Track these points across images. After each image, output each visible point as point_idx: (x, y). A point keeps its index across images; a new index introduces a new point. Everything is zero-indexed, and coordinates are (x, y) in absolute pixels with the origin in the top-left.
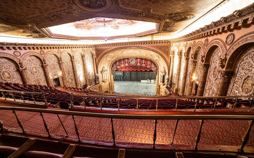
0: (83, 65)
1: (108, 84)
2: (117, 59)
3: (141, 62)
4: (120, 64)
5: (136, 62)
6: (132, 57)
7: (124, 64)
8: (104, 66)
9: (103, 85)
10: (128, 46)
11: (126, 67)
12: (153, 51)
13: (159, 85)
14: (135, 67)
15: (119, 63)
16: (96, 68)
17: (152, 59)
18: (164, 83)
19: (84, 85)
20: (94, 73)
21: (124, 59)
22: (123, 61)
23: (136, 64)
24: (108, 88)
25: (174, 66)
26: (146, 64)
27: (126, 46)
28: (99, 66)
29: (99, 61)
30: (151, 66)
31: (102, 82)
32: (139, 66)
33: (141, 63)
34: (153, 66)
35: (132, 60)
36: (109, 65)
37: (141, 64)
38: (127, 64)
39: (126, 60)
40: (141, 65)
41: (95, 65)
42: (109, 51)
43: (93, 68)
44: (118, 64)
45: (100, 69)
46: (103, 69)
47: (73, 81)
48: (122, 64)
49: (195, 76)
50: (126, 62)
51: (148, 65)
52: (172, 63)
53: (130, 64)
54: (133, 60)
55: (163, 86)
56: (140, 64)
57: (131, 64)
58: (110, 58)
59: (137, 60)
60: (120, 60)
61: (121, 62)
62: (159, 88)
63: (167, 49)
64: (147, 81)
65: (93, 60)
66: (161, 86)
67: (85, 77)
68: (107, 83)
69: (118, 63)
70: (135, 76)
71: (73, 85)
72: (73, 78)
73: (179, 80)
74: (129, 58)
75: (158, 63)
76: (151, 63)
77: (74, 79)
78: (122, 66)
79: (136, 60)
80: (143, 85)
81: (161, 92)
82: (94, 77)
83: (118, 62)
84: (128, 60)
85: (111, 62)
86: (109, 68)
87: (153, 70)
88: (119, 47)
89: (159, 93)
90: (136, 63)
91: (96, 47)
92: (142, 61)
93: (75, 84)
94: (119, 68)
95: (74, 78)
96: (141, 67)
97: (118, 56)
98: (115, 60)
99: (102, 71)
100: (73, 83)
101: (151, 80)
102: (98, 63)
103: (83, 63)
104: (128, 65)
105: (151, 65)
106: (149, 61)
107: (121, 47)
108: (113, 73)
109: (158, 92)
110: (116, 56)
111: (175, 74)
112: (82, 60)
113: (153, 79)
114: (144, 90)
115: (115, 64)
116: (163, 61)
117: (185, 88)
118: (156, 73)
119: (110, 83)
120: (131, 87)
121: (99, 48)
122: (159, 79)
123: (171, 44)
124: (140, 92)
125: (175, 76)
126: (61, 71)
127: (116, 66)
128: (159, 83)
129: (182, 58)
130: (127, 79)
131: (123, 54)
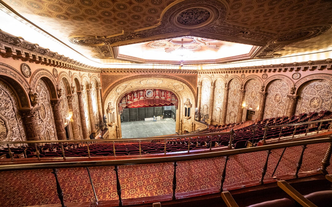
0: (88, 100)
4: (133, 98)
5: (154, 94)
6: (149, 88)
7: (138, 98)
8: (110, 102)
9: (110, 131)
10: (152, 73)
11: (140, 102)
12: (181, 81)
13: (181, 120)
14: (153, 101)
15: (130, 97)
16: (101, 105)
18: (190, 116)
19: (91, 133)
20: (98, 113)
21: (138, 91)
22: (137, 93)
23: (154, 98)
24: (115, 135)
25: (202, 97)
26: (166, 96)
27: (149, 74)
28: (106, 102)
29: (107, 93)
31: (108, 126)
32: (158, 99)
33: (160, 95)
34: (173, 98)
35: (149, 92)
36: (117, 99)
38: (142, 98)
39: (141, 92)
40: (160, 98)
41: (100, 101)
43: (97, 104)
44: (129, 98)
45: (106, 108)
46: (110, 106)
47: (81, 130)
48: (135, 98)
49: (245, 104)
50: (141, 94)
51: (168, 98)
52: (200, 94)
53: (146, 97)
54: (150, 92)
55: (186, 120)
56: (159, 97)
57: (147, 97)
58: (120, 90)
59: (155, 92)
60: (132, 93)
61: (134, 95)
62: (182, 123)
63: (194, 80)
64: (153, 118)
65: (97, 92)
66: (184, 121)
67: (90, 120)
68: (114, 127)
69: (129, 96)
70: (136, 114)
73: (212, 111)
74: (146, 90)
75: (180, 95)
76: (172, 95)
77: (81, 126)
78: (136, 100)
79: (154, 92)
80: (150, 123)
81: (184, 128)
82: (99, 120)
83: (128, 95)
84: (143, 93)
85: (119, 95)
86: (115, 104)
87: (173, 103)
88: (140, 74)
89: (181, 130)
90: (153, 96)
91: (103, 72)
92: (161, 93)
93: (82, 135)
94: (131, 104)
95: (81, 124)
96: (160, 101)
97: (132, 87)
98: (126, 93)
99: (108, 108)
100: (81, 133)
101: (157, 117)
102: (105, 97)
103: (88, 96)
104: (144, 98)
106: (169, 93)
107: (143, 75)
108: (120, 111)
109: (180, 128)
110: (129, 87)
111: (205, 105)
112: (87, 92)
113: (159, 115)
114: (158, 129)
115: (124, 98)
116: (190, 92)
117: (227, 116)
118: (177, 107)
119: (116, 127)
120: (138, 128)
121: (108, 74)
122: (181, 114)
123: (198, 74)
124: (156, 132)
125: (205, 107)
126: (71, 112)
127: (126, 102)
128: (181, 117)
129: (215, 88)
130: (126, 119)
131: (139, 84)
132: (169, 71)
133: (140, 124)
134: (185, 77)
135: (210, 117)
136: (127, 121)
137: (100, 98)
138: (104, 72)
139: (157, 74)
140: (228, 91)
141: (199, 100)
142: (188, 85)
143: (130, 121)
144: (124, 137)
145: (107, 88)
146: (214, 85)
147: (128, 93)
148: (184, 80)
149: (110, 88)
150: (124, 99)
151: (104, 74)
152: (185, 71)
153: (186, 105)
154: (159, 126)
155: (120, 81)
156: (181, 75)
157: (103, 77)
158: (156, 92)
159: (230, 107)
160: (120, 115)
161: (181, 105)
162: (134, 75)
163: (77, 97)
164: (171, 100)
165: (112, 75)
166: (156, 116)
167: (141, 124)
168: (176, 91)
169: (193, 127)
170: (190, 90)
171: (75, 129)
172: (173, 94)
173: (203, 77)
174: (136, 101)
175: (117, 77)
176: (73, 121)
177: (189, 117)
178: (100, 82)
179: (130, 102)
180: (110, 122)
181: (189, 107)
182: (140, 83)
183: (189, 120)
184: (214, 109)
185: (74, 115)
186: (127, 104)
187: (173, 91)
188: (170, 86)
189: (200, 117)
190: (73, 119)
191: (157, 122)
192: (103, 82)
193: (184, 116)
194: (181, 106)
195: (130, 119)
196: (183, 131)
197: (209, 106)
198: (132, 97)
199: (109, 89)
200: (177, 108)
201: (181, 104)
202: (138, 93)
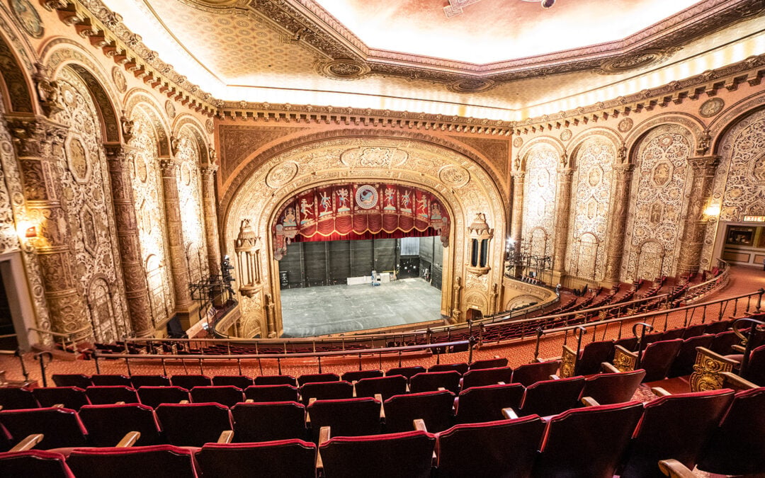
0: (165, 196)
1: (258, 301)
2: (304, 189)
3: (398, 200)
4: (316, 210)
5: (382, 199)
6: (364, 181)
7: (334, 209)
8: (247, 218)
9: (244, 309)
10: (380, 127)
11: (339, 222)
12: (464, 154)
13: (457, 278)
14: (376, 219)
15: (310, 206)
16: (215, 224)
17: (435, 188)
18: (486, 266)
19: (171, 316)
20: (205, 248)
21: (332, 190)
22: (329, 194)
23: (382, 210)
24: (261, 322)
25: (525, 205)
26: (414, 206)
27: (371, 126)
28: (231, 214)
29: (237, 186)
30: (429, 215)
31: (239, 293)
32: (391, 215)
33: (398, 203)
34: (436, 214)
35: (365, 193)
36: (268, 212)
37: (398, 206)
38: (343, 210)
39: (343, 193)
40: (397, 210)
41: (213, 209)
42: (293, 144)
43: (203, 219)
44: (307, 208)
45: (232, 235)
46: (245, 231)
47: (116, 297)
48: (323, 210)
49: (718, 206)
50: (343, 199)
51: (421, 212)
53: (356, 208)
54: (369, 194)
55: (475, 276)
56: (394, 208)
57: (360, 209)
58: (277, 181)
59: (384, 194)
60: (315, 194)
61: (320, 199)
62: (461, 288)
63: (501, 153)
64: (371, 277)
65: (204, 178)
66: (468, 281)
67: (172, 268)
68: (258, 299)
69: (305, 205)
70: (322, 265)
71: (116, 323)
72: (113, 272)
73: (565, 243)
74: (355, 186)
75: (454, 204)
76: (432, 203)
77: (121, 282)
78: (325, 216)
79: (381, 192)
80: (363, 291)
81: (468, 300)
82: (206, 273)
83: (304, 201)
84: (349, 194)
85: (275, 200)
86: (263, 228)
87: (436, 228)
88: (342, 126)
89: (459, 308)
90: (379, 203)
91: (223, 116)
92: (400, 195)
93: (124, 318)
94: (312, 227)
95: (120, 274)
96: (397, 219)
97: (314, 174)
98: (296, 192)
99: (240, 237)
100: (118, 310)
102: (230, 198)
103: (165, 184)
104: (350, 212)
105: (431, 210)
106: (424, 197)
107: (353, 131)
108: (279, 249)
110: (306, 174)
111: (537, 228)
112: (161, 166)
113: (386, 269)
114: (389, 307)
115: (290, 209)
116: (488, 190)
117: (626, 259)
118: (445, 238)
119: (267, 298)
120: (330, 305)
121: (239, 122)
122: (458, 259)
123: (514, 137)
124: (383, 316)
125: (539, 235)
126: (38, 205)
127: (295, 220)
128: (458, 270)
129: (575, 174)
130: (294, 281)
131: (338, 166)
132: (431, 120)
133: (333, 292)
134: (477, 143)
135: (558, 264)
136: (298, 286)
137: (212, 200)
138: (228, 114)
139: (393, 129)
140: (631, 174)
141: (515, 213)
142: (486, 170)
143: (307, 286)
144: (289, 329)
145: (235, 168)
146: (571, 162)
147: (302, 194)
148: (474, 151)
149: (245, 168)
150: (290, 213)
151: (228, 122)
152: (476, 124)
153: (477, 231)
154: (387, 299)
155: (277, 146)
156: (466, 135)
157: (224, 133)
158: (387, 194)
159: (638, 227)
160: (277, 263)
161: (458, 232)
162: (324, 130)
163: (105, 164)
164: (430, 219)
165: (253, 127)
166: (379, 272)
167: (337, 294)
168: (443, 191)
169: (499, 298)
170: (490, 185)
171: (64, 287)
172: (434, 201)
173: (532, 144)
174: (327, 218)
175: (268, 134)
176: (47, 247)
177: (483, 269)
178: (213, 147)
179: (308, 223)
180: (246, 283)
181: (486, 237)
182: (339, 163)
183: (485, 277)
184: (570, 238)
185: (52, 219)
186: (298, 227)
187: (435, 190)
188: (429, 176)
189: (520, 268)
190: (50, 238)
191: (382, 289)
192: (222, 147)
193: (470, 266)
194: (459, 237)
195: (306, 280)
196: (465, 309)
197: (551, 230)
198: (316, 206)
199: (242, 172)
200: (446, 242)
201: (459, 229)
202: (334, 194)
